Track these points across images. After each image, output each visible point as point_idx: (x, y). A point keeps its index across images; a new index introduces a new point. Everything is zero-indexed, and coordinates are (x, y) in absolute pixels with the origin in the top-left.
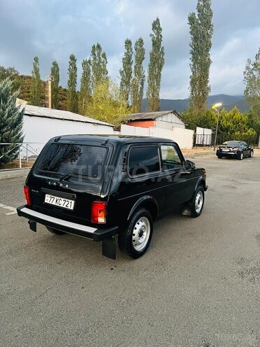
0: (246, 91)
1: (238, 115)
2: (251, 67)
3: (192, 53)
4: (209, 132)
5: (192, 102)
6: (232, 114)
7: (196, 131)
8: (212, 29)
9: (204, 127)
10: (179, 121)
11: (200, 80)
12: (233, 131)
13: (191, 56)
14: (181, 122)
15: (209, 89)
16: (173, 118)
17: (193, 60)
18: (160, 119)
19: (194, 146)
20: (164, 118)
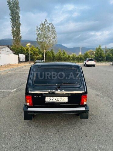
0: (37, 39)
1: (35, 49)
2: (38, 29)
3: (11, 18)
4: (24, 56)
5: (14, 42)
6: (32, 48)
7: (19, 56)
8: (19, 10)
9: (22, 54)
10: (10, 51)
11: (16, 32)
12: (34, 56)
13: (11, 20)
14: (11, 51)
15: (21, 36)
16: (8, 49)
17: (12, 22)
18: (2, 49)
19: (19, 62)
20: (4, 49)
